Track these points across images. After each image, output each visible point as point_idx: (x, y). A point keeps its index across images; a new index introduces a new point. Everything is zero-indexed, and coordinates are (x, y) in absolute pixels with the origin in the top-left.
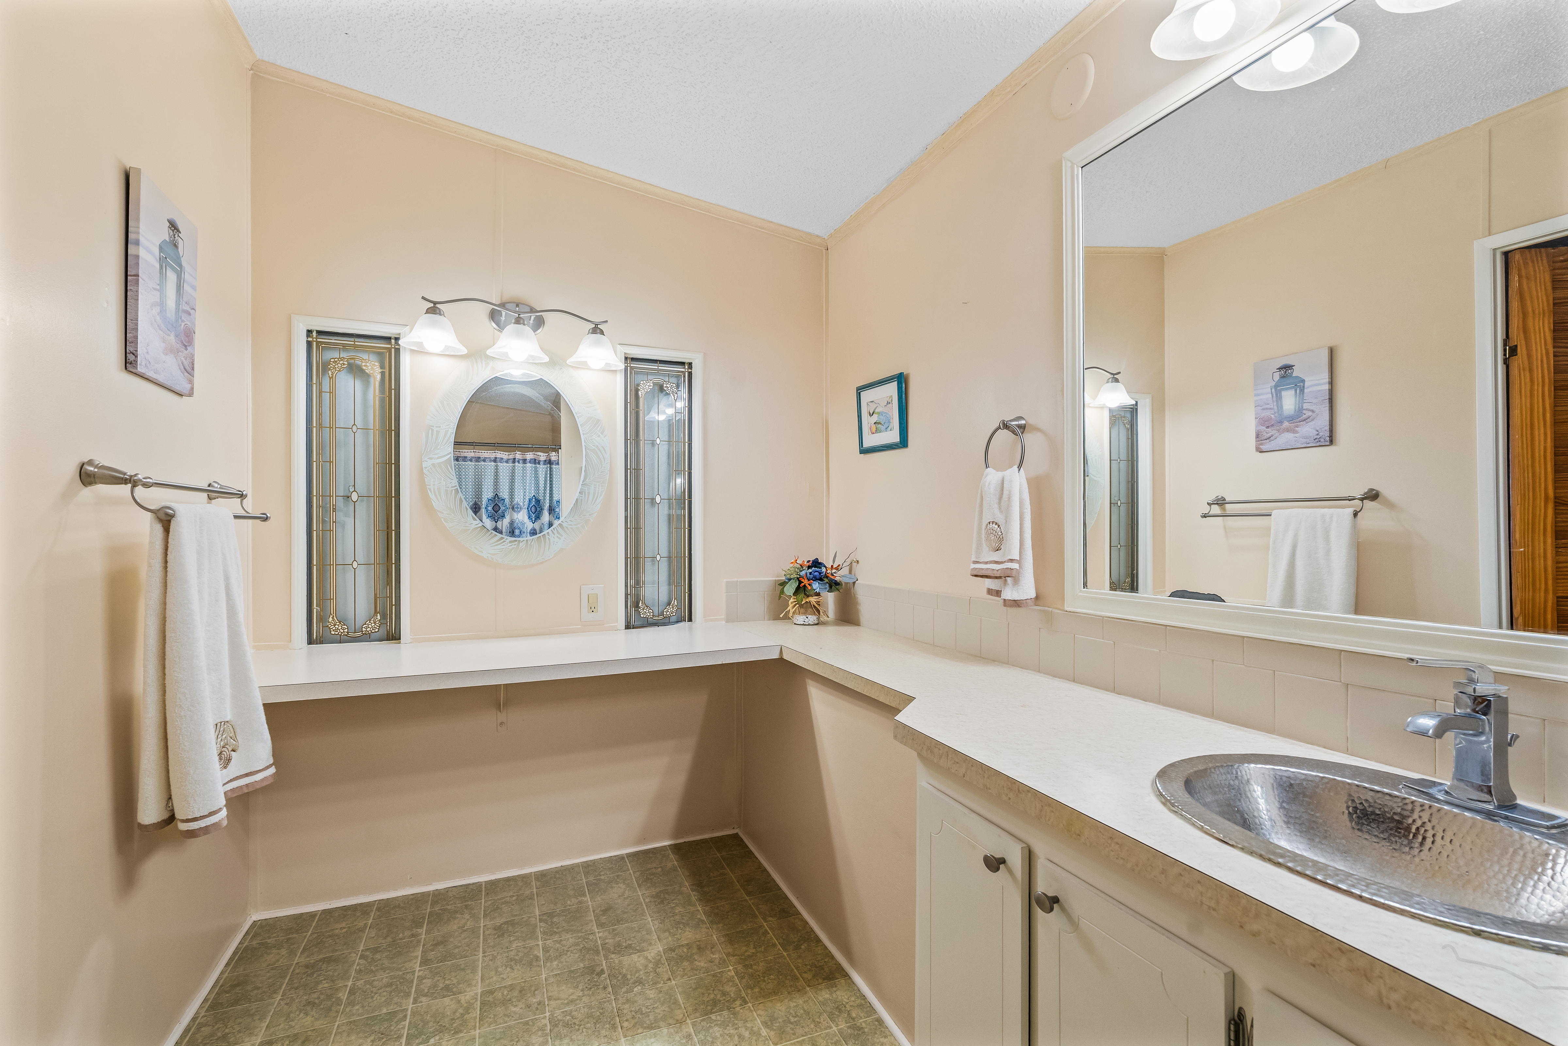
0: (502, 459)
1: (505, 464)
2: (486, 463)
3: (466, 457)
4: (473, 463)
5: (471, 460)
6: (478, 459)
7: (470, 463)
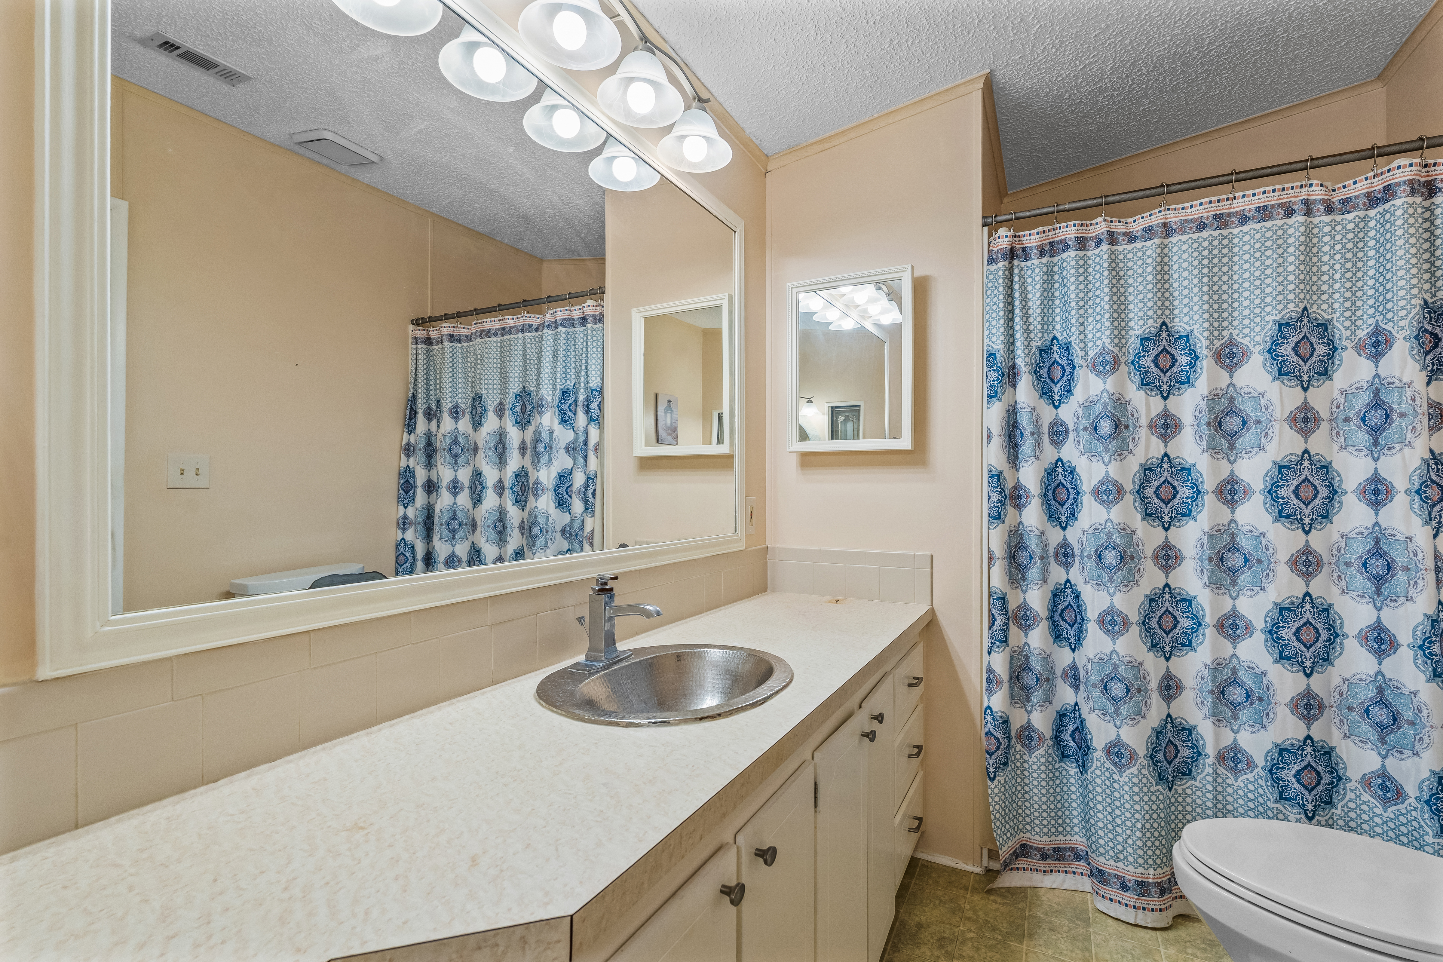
0: (530, 325)
1: (534, 334)
2: (512, 336)
3: (489, 330)
4: (499, 339)
5: (495, 335)
6: (504, 331)
7: (495, 339)
